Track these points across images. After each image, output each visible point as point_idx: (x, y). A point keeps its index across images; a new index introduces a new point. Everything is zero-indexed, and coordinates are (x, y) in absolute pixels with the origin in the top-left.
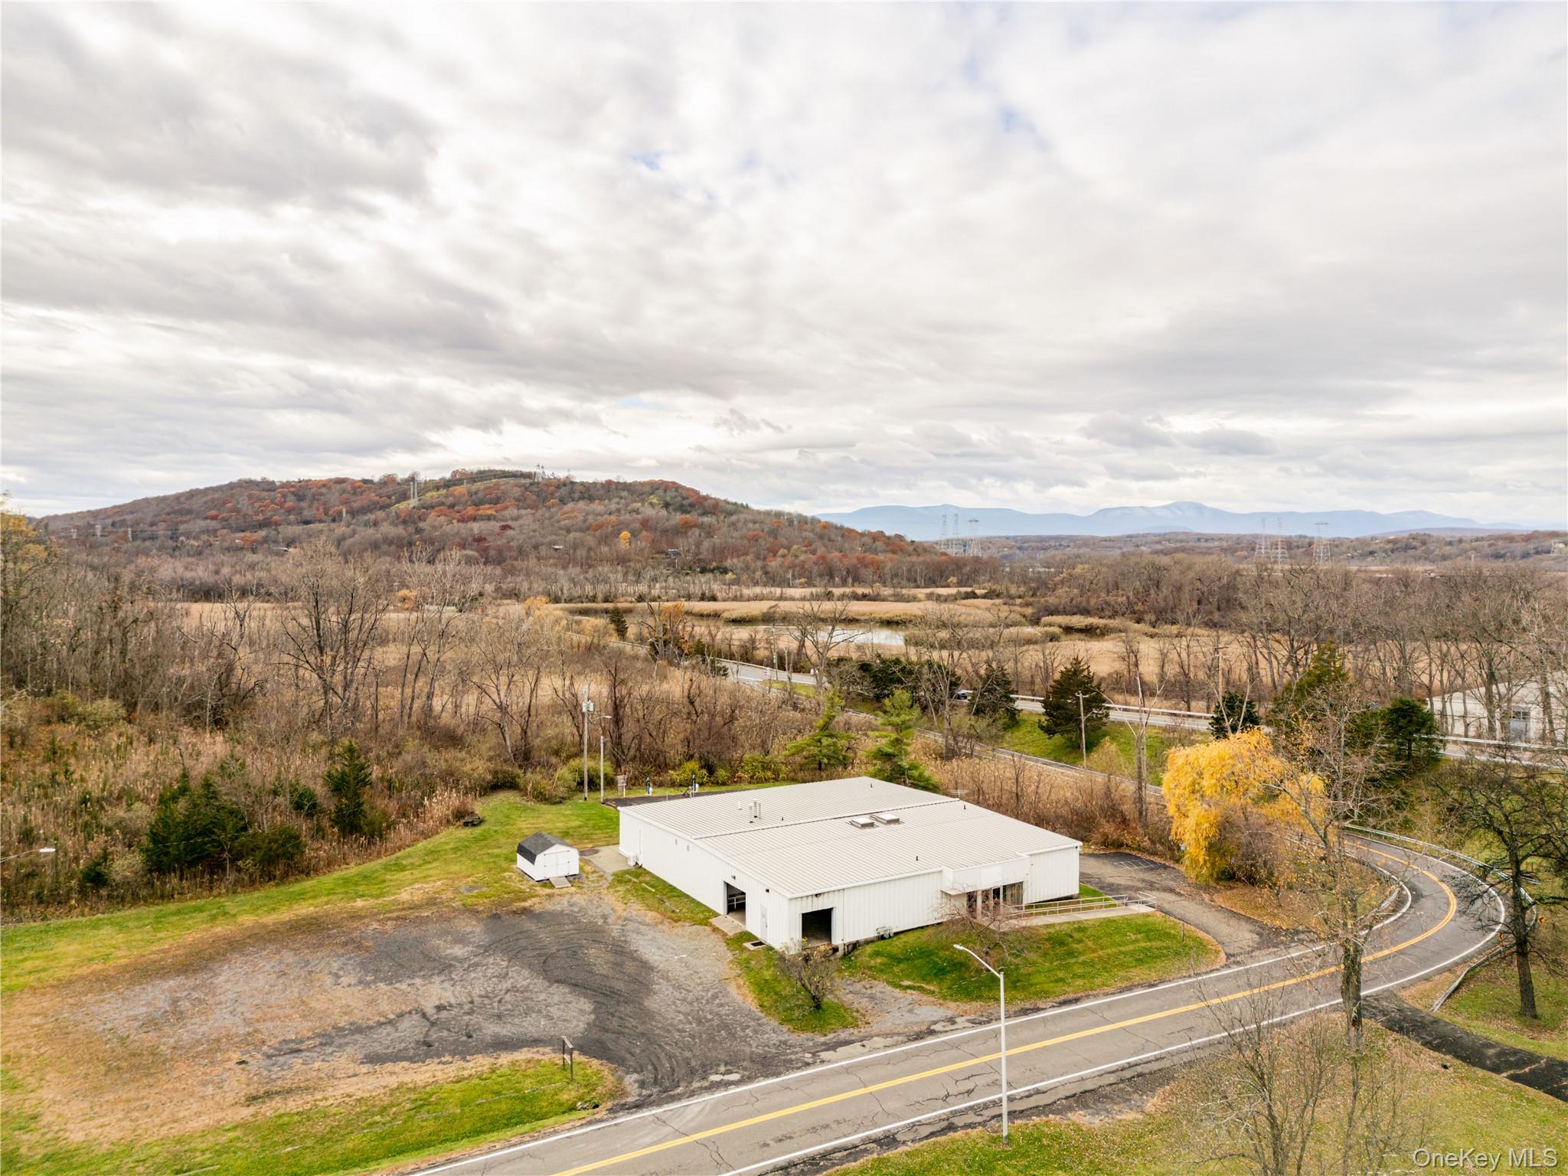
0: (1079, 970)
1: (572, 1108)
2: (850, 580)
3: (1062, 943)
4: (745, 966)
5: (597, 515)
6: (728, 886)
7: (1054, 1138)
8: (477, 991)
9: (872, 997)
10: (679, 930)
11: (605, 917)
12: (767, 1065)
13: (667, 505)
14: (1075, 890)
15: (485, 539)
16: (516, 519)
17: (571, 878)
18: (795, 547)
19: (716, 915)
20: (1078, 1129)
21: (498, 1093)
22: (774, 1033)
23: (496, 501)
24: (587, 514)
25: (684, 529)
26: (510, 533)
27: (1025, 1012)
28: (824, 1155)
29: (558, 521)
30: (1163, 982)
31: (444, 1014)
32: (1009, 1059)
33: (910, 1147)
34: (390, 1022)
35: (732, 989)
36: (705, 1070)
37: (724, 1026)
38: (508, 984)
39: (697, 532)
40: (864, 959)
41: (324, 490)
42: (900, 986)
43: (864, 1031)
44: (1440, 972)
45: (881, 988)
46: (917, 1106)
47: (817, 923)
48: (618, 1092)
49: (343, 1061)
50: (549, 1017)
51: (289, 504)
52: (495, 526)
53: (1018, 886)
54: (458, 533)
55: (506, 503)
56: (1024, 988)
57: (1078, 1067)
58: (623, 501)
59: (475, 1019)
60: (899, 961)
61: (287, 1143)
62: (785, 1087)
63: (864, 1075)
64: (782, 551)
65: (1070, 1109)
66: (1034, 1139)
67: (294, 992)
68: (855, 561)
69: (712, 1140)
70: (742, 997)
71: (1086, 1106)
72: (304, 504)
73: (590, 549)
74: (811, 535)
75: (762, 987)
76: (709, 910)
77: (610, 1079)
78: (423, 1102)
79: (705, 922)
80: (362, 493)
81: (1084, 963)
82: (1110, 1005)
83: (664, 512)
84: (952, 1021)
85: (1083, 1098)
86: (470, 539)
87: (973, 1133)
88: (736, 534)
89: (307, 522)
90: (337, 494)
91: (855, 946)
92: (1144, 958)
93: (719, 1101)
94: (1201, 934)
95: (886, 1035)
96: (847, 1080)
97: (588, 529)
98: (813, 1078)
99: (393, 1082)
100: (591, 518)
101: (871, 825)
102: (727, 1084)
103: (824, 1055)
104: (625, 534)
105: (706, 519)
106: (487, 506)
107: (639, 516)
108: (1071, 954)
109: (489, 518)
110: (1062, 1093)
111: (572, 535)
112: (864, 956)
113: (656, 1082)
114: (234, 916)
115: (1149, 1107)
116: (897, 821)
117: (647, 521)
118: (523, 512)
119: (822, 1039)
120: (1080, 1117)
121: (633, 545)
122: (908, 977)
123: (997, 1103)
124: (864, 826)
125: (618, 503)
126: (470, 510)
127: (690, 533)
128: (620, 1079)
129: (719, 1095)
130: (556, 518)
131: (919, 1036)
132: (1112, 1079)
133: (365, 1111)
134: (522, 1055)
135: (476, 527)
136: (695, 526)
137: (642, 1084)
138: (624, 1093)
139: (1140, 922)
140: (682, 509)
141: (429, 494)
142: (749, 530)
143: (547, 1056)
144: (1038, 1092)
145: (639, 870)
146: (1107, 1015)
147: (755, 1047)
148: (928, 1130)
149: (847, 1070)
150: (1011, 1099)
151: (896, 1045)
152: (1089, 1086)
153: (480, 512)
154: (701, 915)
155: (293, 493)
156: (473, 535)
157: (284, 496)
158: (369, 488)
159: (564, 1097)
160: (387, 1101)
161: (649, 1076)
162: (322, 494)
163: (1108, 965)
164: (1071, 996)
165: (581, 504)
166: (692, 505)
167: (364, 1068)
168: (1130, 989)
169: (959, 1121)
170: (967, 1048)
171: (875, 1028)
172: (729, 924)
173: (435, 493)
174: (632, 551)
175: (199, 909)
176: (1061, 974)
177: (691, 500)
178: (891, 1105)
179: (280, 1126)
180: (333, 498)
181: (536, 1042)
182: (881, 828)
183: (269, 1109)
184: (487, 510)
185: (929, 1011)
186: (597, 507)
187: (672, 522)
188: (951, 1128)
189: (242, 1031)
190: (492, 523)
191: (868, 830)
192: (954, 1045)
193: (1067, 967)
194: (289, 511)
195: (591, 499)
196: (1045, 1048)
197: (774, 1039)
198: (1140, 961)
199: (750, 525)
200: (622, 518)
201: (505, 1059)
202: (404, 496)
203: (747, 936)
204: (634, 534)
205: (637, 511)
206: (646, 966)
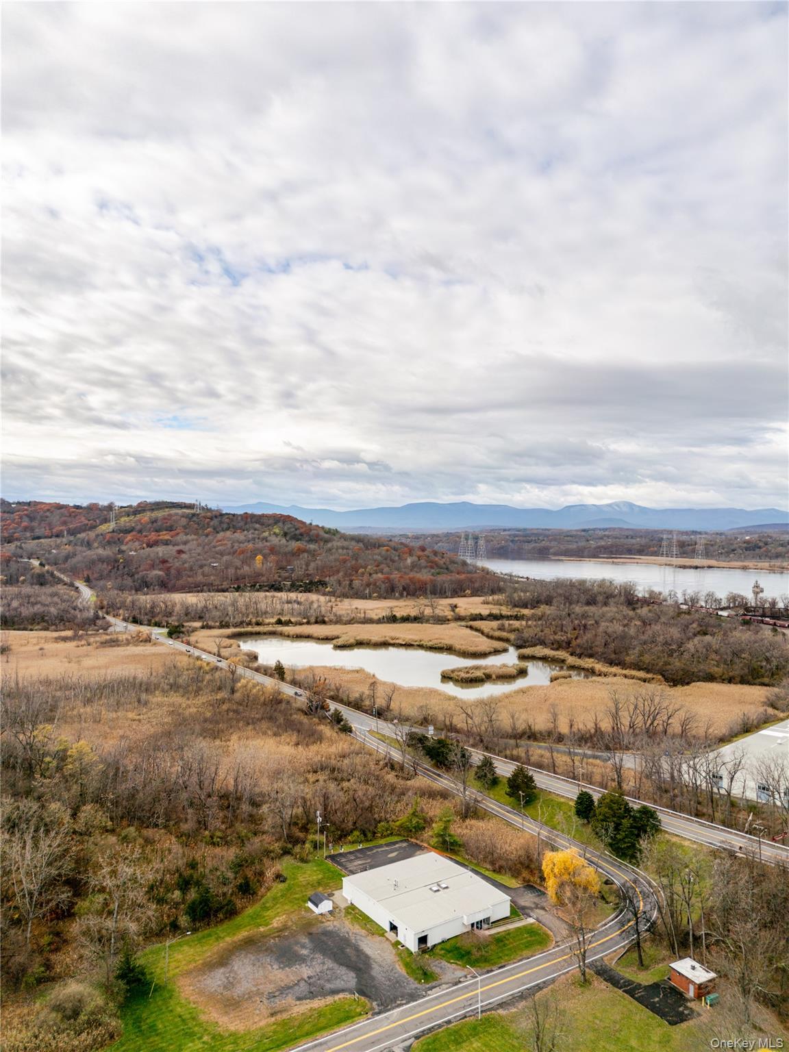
0: (507, 952)
1: (360, 1014)
2: (405, 593)
3: (502, 941)
4: (399, 955)
5: (240, 543)
6: (391, 923)
7: (493, 1018)
8: (318, 970)
9: (441, 968)
10: (374, 939)
11: (348, 933)
12: (413, 997)
13: (285, 534)
14: (508, 914)
15: (167, 561)
16: (185, 543)
17: (330, 912)
18: (369, 567)
19: (386, 932)
20: (499, 1015)
21: (339, 1010)
22: (413, 984)
23: (170, 529)
24: (234, 542)
25: (297, 553)
26: (184, 556)
27: (488, 972)
28: (433, 1027)
29: (215, 547)
30: (532, 956)
31: (311, 980)
32: (482, 992)
33: (455, 1023)
34: (296, 984)
35: (397, 966)
36: (395, 999)
37: (397, 982)
38: (326, 967)
39: (306, 555)
40: (438, 951)
41: (48, 514)
42: (449, 962)
43: (439, 982)
44: (620, 948)
45: (444, 963)
46: (457, 1010)
47: (423, 940)
48: (372, 1009)
49: (290, 1000)
50: (343, 980)
51: (24, 524)
52: (172, 550)
53: (489, 918)
54: (149, 555)
55: (178, 531)
56: (488, 962)
57: (501, 994)
58: (257, 532)
59: (322, 982)
60: (449, 952)
61: (290, 1029)
62: (419, 1005)
63: (441, 1000)
64: (361, 570)
65: (498, 1009)
66: (487, 1019)
67: (261, 972)
68: (408, 581)
69: (403, 1024)
70: (401, 970)
71: (502, 1008)
72: (35, 524)
73: (237, 568)
74: (379, 558)
75: (407, 965)
76: (383, 929)
77: (369, 1004)
78: (321, 1014)
79: (383, 935)
80: (75, 517)
81: (508, 949)
82: (514, 968)
83: (284, 541)
84: (466, 977)
85: (502, 1005)
86: (158, 561)
87: (471, 1018)
88: (332, 558)
89: (39, 538)
90: (58, 517)
91: (435, 946)
92: (529, 945)
93: (402, 1011)
94: (549, 932)
95: (446, 983)
96: (436, 1002)
97: (234, 553)
98: (427, 1002)
99: (308, 1007)
100: (236, 545)
101: (438, 890)
102: (402, 1005)
103: (429, 992)
104: (259, 557)
105: (312, 546)
106: (164, 532)
107: (268, 544)
108: (504, 945)
109: (166, 543)
110: (496, 1003)
111: (225, 558)
112: (437, 950)
113: (382, 1004)
114: (223, 938)
115: (520, 1007)
116: (447, 888)
117: (274, 548)
118: (189, 537)
119: (427, 986)
120: (501, 1011)
121: (265, 566)
122: (452, 959)
123: (478, 1008)
124: (436, 891)
125: (253, 533)
126: (153, 536)
127: (301, 556)
128: (372, 1004)
129: (401, 1008)
130: (213, 544)
131: (456, 984)
132: (511, 998)
133: (306, 1018)
134: (341, 996)
135: (160, 551)
136: (305, 551)
137: (378, 1005)
138: (374, 1009)
139: (529, 928)
140: (296, 538)
141: (123, 519)
142: (340, 555)
143: (347, 995)
144: (490, 1003)
145: (352, 907)
146: (513, 972)
147: (408, 991)
148: (458, 1018)
149: (436, 998)
150: (482, 1006)
151: (449, 988)
152: (504, 1000)
153: (161, 537)
154: (382, 933)
155: (26, 515)
156: (158, 558)
157: (21, 518)
158: (80, 513)
159: (358, 1010)
160: (310, 1014)
161: (379, 1002)
162: (47, 517)
163: (516, 950)
164: (503, 964)
165: (228, 533)
166: (301, 535)
167: (298, 1003)
168: (521, 960)
169: (468, 1015)
170: (470, 988)
171: (443, 981)
172: (391, 935)
173: (126, 519)
174: (264, 569)
175: (210, 935)
176: (501, 955)
177: (302, 530)
178: (450, 1010)
179: (284, 1024)
180: (55, 518)
181: (343, 991)
182: (442, 892)
183: (279, 1017)
184: (165, 536)
185: (459, 973)
186: (239, 536)
187: (289, 549)
188: (466, 1017)
189: (255, 989)
190: (170, 547)
191: (437, 893)
192: (466, 987)
193: (502, 951)
194: (26, 529)
195: (235, 529)
196: (493, 987)
197: (413, 986)
198: (526, 947)
199: (340, 551)
200: (257, 546)
201: (337, 997)
202: (106, 521)
203: (398, 943)
204: (265, 557)
205: (265, 539)
206: (367, 957)
